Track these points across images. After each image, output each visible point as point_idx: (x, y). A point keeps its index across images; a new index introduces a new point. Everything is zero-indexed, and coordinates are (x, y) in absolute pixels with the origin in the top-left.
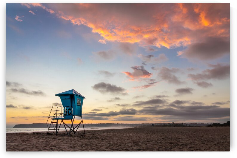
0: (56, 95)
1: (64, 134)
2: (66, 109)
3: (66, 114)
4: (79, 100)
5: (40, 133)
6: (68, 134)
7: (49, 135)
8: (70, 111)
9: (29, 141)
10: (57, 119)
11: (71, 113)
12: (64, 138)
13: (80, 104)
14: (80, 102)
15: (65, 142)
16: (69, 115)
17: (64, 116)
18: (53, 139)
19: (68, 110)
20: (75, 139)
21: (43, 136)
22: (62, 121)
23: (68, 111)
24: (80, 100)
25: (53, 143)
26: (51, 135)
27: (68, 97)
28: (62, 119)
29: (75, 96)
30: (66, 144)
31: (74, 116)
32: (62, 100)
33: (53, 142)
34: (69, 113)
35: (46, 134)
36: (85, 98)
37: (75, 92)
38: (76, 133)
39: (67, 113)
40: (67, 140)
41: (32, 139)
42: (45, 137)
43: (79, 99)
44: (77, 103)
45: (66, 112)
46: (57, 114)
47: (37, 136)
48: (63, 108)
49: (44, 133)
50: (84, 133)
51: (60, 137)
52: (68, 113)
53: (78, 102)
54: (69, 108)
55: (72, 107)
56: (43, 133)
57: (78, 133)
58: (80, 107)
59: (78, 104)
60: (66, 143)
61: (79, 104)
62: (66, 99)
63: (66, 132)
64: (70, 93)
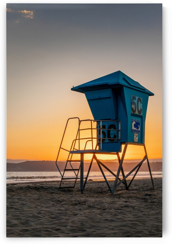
0: (74, 89)
1: (100, 190)
2: (104, 127)
3: (103, 140)
4: (136, 101)
5: (42, 187)
6: (110, 190)
7: (64, 191)
8: (113, 132)
9: (15, 209)
10: (82, 153)
11: (115, 137)
12: (103, 203)
13: (140, 112)
14: (140, 106)
15: (109, 217)
16: (112, 141)
17: (98, 144)
18: (76, 204)
19: (107, 127)
20: (132, 207)
21: (49, 196)
22: (94, 157)
23: (109, 132)
24: (139, 100)
25: (76, 219)
26: (69, 191)
27: (108, 93)
28: (94, 152)
29: (125, 90)
30: (113, 224)
31: (124, 143)
32: (90, 101)
33: (76, 215)
34: (112, 136)
35: (56, 188)
36: (152, 94)
37: (124, 79)
38: (130, 188)
39: (104, 136)
40: (112, 211)
41: (23, 204)
42: (56, 196)
43: (137, 98)
44: (132, 109)
45: (103, 133)
46: (79, 139)
47: (36, 196)
48: (95, 124)
49: (51, 188)
50: (151, 186)
51: (93, 200)
52: (109, 136)
53: (133, 106)
54: (110, 123)
55: (117, 119)
56: (49, 188)
57: (135, 188)
58: (139, 120)
59: (134, 111)
60: (112, 221)
61: (137, 113)
62: (100, 99)
63: (105, 184)
64: (111, 82)
